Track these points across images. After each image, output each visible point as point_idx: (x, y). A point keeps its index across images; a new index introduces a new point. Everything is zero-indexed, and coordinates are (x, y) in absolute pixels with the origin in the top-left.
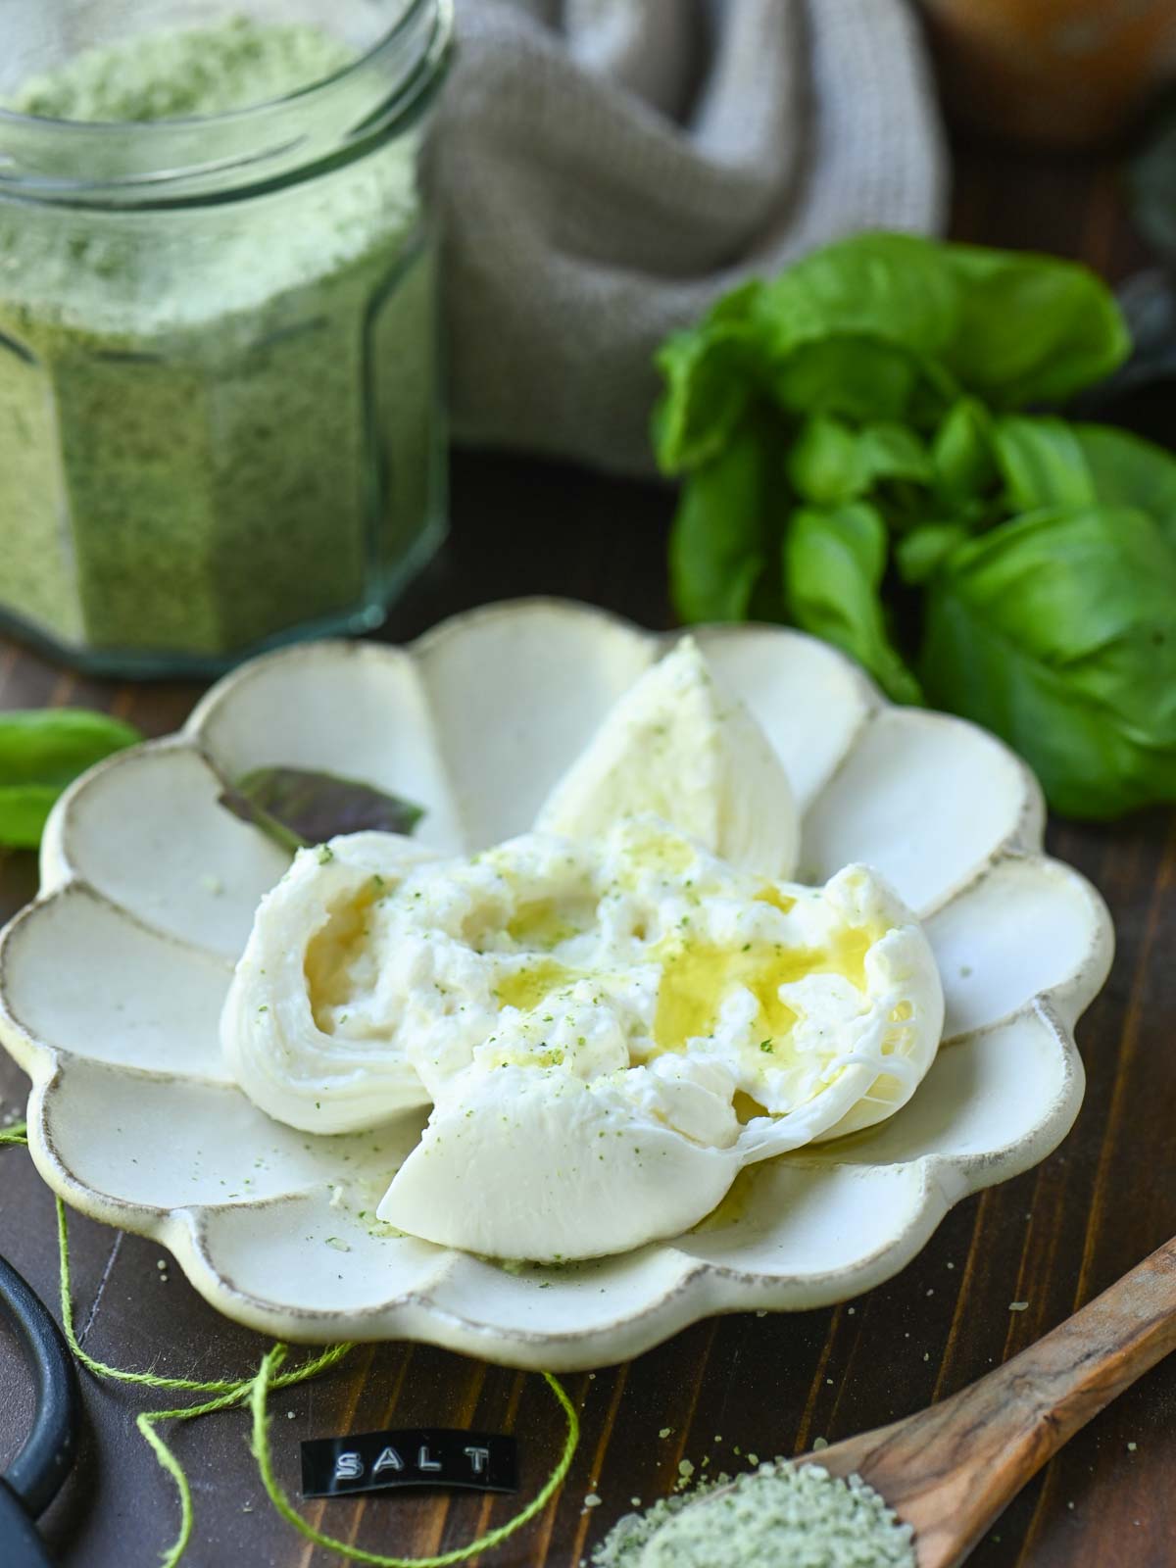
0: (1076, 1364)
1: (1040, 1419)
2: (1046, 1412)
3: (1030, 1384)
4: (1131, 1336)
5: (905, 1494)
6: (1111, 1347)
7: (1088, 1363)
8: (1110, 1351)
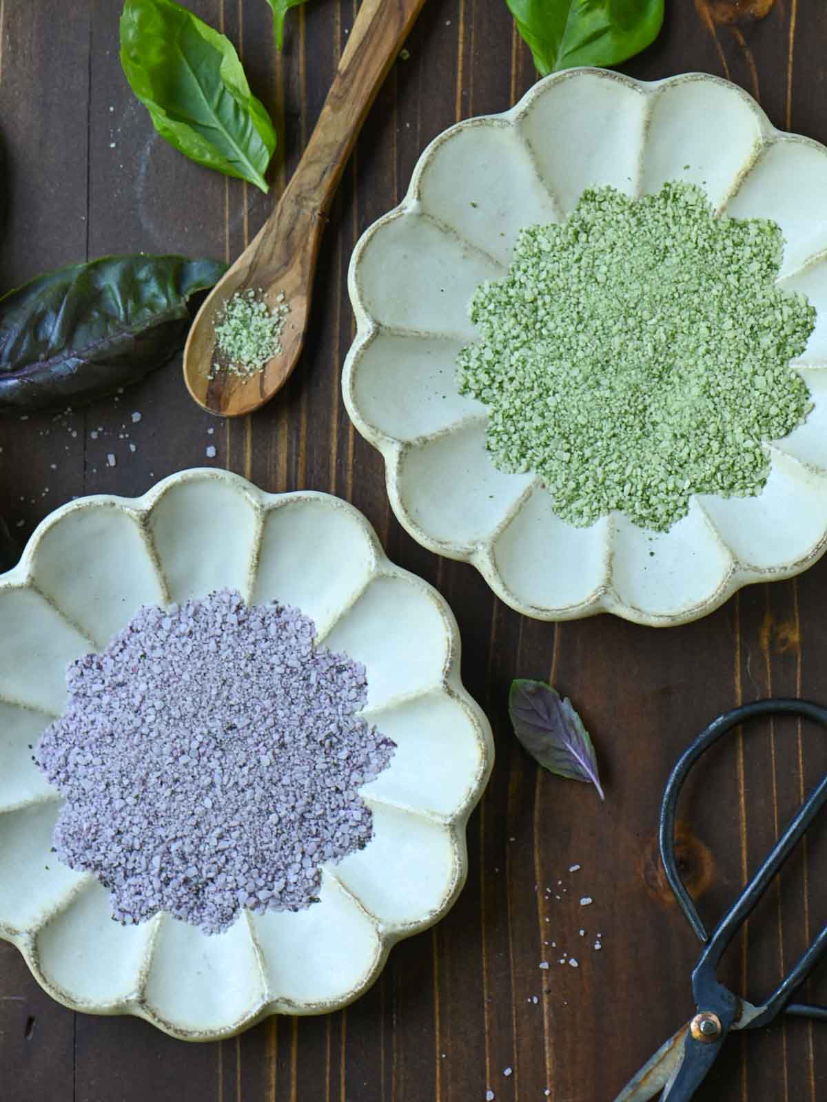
0: (320, 180)
1: (317, 217)
2: (318, 212)
3: (305, 198)
4: (339, 153)
5: (273, 278)
6: (332, 164)
7: (326, 177)
8: (333, 166)
